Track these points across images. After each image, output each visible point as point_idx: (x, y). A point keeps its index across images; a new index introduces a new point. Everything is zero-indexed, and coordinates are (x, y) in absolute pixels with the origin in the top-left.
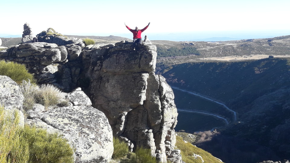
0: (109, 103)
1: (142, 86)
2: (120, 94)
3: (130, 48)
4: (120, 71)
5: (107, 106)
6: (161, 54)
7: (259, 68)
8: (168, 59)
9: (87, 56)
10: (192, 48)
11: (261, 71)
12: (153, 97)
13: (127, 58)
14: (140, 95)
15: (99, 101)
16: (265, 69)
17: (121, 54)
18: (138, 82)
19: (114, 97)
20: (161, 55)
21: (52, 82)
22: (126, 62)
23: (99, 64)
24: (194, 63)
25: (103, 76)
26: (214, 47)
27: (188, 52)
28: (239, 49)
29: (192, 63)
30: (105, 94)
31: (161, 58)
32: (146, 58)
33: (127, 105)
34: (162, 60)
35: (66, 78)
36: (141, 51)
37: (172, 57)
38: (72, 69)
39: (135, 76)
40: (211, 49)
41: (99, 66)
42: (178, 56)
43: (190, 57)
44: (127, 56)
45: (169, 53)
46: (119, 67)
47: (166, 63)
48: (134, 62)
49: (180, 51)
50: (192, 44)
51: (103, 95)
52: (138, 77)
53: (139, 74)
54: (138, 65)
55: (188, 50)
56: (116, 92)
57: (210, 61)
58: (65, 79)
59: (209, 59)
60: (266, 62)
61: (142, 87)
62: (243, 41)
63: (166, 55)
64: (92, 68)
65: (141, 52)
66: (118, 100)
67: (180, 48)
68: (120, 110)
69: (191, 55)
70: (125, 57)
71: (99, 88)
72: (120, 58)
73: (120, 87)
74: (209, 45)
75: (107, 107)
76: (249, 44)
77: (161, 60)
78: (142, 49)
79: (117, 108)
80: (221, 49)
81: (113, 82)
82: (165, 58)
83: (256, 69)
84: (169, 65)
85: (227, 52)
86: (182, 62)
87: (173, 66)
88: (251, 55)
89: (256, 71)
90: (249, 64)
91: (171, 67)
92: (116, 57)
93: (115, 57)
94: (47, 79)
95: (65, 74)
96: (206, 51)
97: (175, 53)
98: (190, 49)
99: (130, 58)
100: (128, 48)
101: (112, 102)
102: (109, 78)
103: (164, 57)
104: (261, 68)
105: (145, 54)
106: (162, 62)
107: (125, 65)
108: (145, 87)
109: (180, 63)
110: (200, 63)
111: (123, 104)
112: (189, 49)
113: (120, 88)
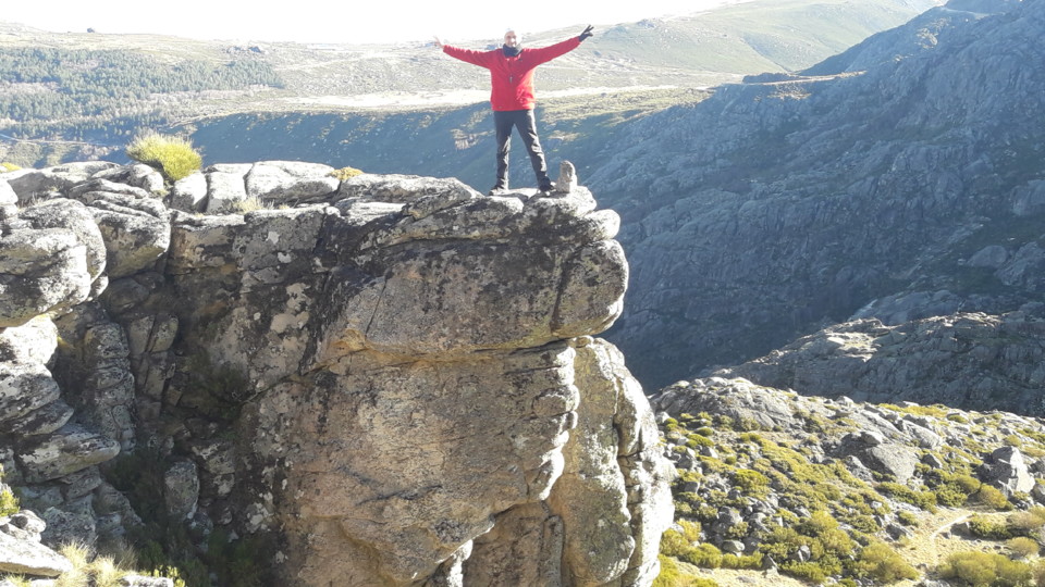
0: (382, 510)
1: (559, 416)
2: (438, 458)
3: (498, 230)
4: (450, 346)
5: (375, 523)
6: (153, 81)
7: (465, 130)
8: (179, 100)
9: (209, 250)
10: (256, 64)
11: (473, 141)
12: (593, 457)
13: (485, 283)
14: (545, 459)
15: (327, 498)
16: (484, 133)
17: (453, 261)
18: (537, 398)
19: (407, 475)
20: (151, 85)
21: (57, 425)
22: (482, 303)
23: (299, 299)
24: (269, 115)
25: (339, 369)
26: (329, 63)
27: (245, 77)
28: (406, 71)
29: (263, 113)
30: (358, 465)
31: (152, 96)
32: (592, 282)
33: (480, 513)
34: (158, 104)
35: (116, 386)
36: (563, 248)
37: (193, 93)
38: (133, 328)
39: (520, 365)
40: (321, 70)
41: (297, 313)
42: (210, 88)
43: (252, 95)
44: (491, 274)
45: (181, 78)
46: (446, 331)
47: (172, 113)
48: (531, 301)
49: (217, 72)
50: (256, 49)
51: (344, 469)
52: (538, 372)
53: (538, 357)
54: (548, 318)
55: (246, 70)
56: (417, 452)
57: (319, 109)
58: (111, 388)
59: (316, 102)
60: (485, 112)
61: (555, 421)
62: (416, 45)
63: (169, 85)
64: (251, 318)
65: (567, 253)
66: (432, 488)
67: (215, 64)
68: (444, 540)
69: (255, 88)
70: (476, 277)
71: (321, 432)
72: (445, 281)
73: (444, 426)
74: (312, 55)
75: (371, 529)
76: (434, 55)
77: (153, 102)
78: (571, 237)
79: (426, 530)
80: (351, 68)
81: (398, 397)
82: (165, 94)
83: (458, 133)
84: (184, 121)
85: (369, 81)
86: (227, 111)
87: (195, 123)
88: (442, 91)
89: (458, 140)
90: (437, 118)
91: (191, 128)
92: (423, 275)
93: (413, 274)
94: (27, 411)
95: (106, 361)
96: (304, 75)
97: (199, 79)
98: (250, 66)
99: (505, 284)
100: (487, 232)
101: (399, 504)
102: (377, 381)
103: (164, 91)
104: (472, 132)
105: (587, 263)
106: (158, 112)
107: (475, 321)
108: (570, 417)
109: (222, 114)
110: (288, 113)
111: (458, 507)
112: (246, 67)
113: (443, 432)
